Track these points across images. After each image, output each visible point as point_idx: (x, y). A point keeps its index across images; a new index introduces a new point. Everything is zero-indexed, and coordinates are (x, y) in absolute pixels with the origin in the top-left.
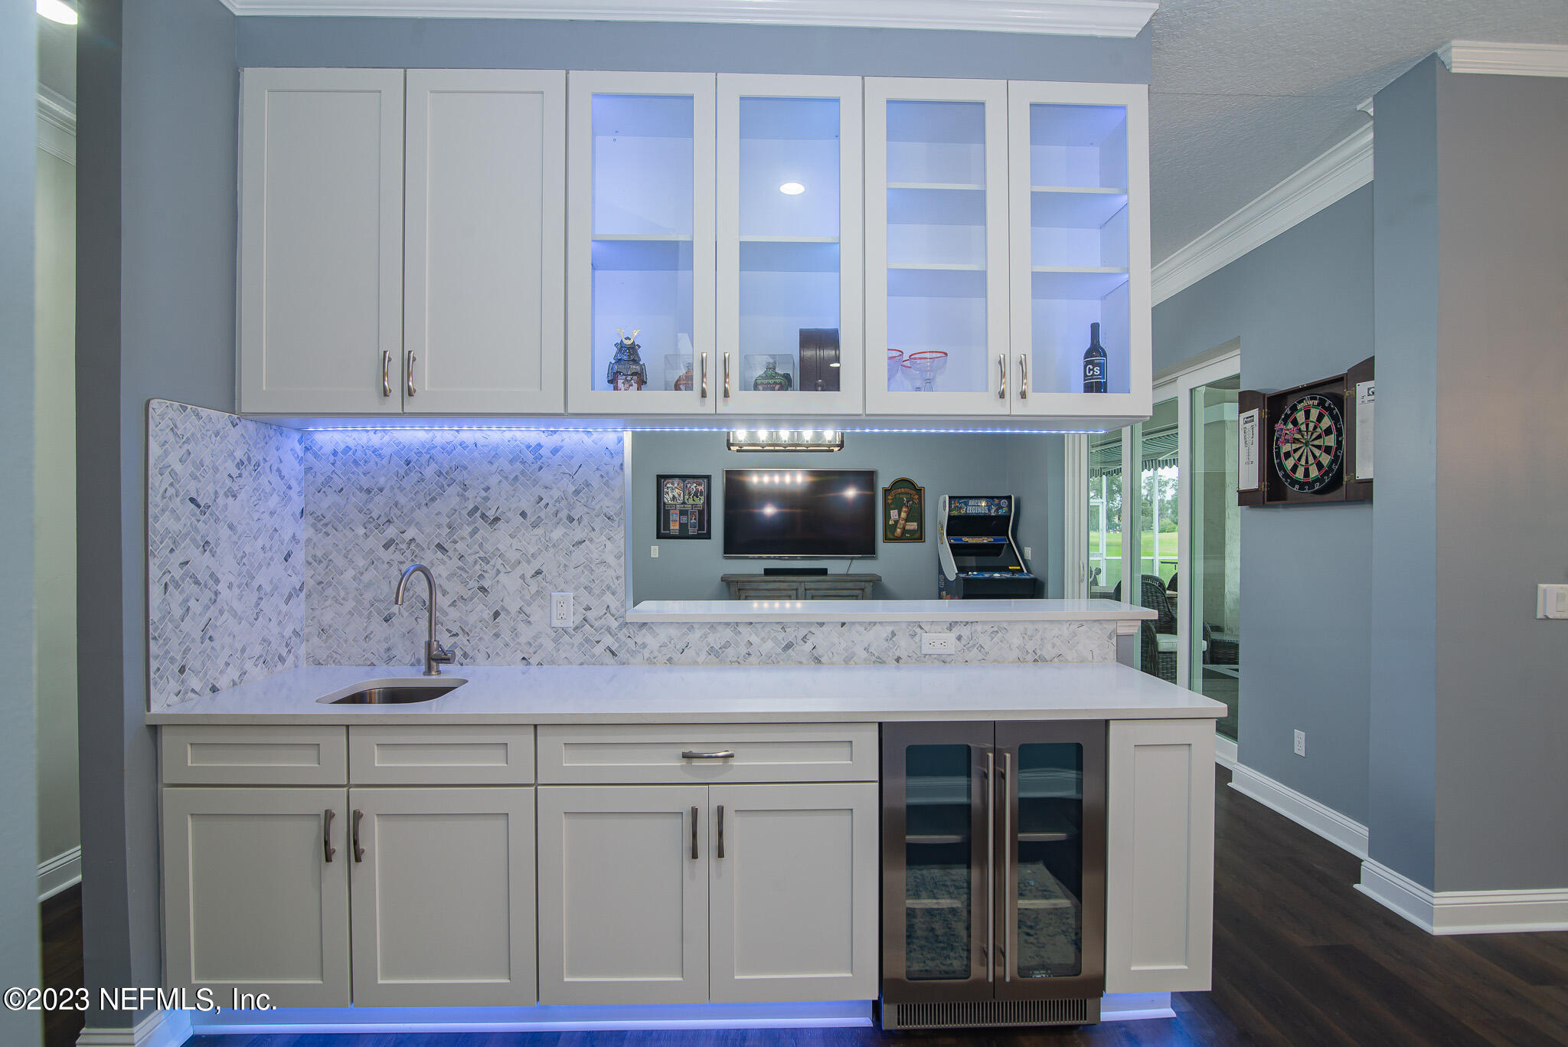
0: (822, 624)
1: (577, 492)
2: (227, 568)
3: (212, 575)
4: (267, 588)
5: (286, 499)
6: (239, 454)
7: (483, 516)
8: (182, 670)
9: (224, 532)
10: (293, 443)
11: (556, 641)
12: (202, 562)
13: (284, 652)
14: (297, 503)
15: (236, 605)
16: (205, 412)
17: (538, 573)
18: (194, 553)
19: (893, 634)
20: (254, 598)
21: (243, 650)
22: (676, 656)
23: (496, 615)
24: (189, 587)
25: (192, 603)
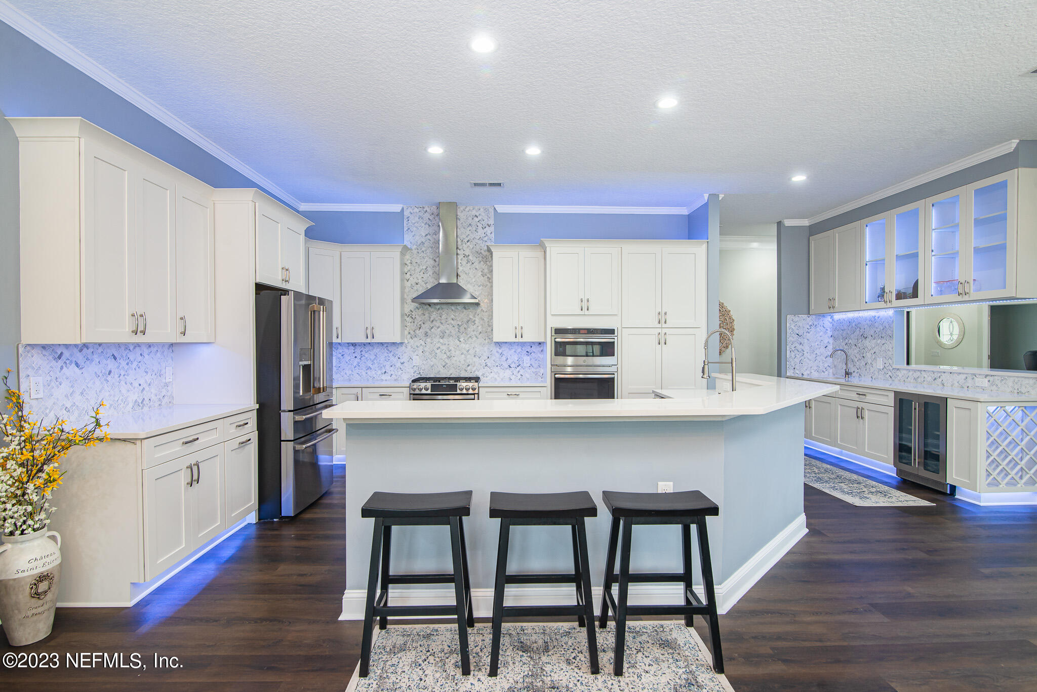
0: (944, 372)
1: (883, 329)
2: (806, 348)
3: (802, 350)
4: (819, 354)
5: (825, 333)
6: (810, 324)
7: (864, 336)
8: (794, 369)
9: (806, 341)
10: (829, 318)
11: (878, 372)
12: (799, 347)
13: (824, 370)
14: (830, 334)
15: (809, 357)
16: (800, 316)
17: (875, 353)
18: (797, 345)
19: (966, 378)
20: (815, 355)
21: (811, 367)
22: (906, 380)
23: (866, 364)
24: (796, 352)
25: (797, 355)
